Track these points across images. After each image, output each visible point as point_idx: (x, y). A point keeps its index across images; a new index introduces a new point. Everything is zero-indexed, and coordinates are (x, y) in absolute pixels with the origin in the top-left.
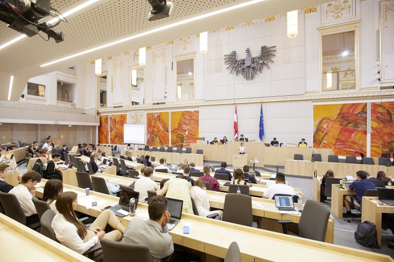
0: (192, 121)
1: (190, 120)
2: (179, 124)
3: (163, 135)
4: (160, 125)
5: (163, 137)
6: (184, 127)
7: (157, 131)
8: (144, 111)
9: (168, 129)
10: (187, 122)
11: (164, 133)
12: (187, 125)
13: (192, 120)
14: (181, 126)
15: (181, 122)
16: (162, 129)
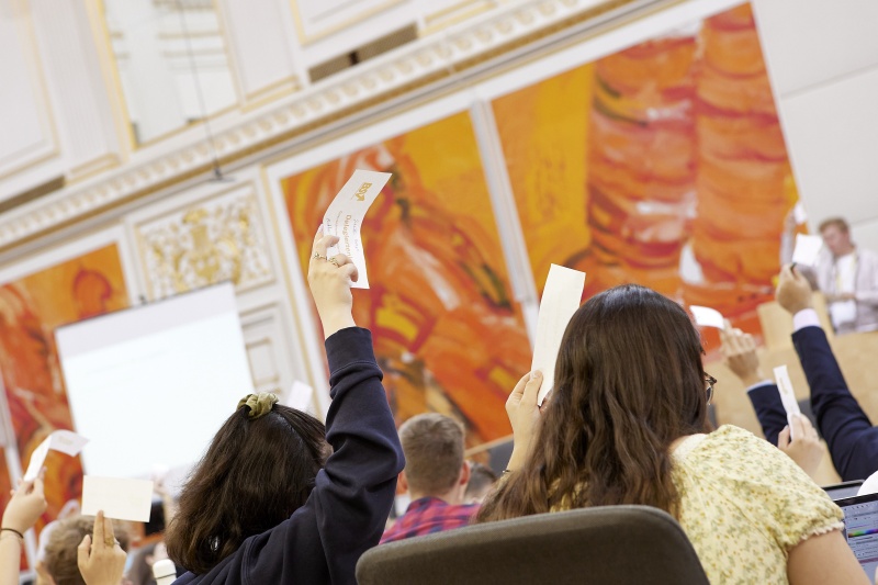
0: (712, 136)
1: (689, 130)
2: (597, 196)
3: (477, 355)
4: (424, 262)
5: (482, 374)
6: (645, 223)
7: (410, 332)
8: (252, 173)
9: (501, 283)
10: (668, 156)
11: (481, 332)
12: (670, 186)
13: (706, 126)
14: (620, 215)
15: (607, 175)
16: (447, 295)
